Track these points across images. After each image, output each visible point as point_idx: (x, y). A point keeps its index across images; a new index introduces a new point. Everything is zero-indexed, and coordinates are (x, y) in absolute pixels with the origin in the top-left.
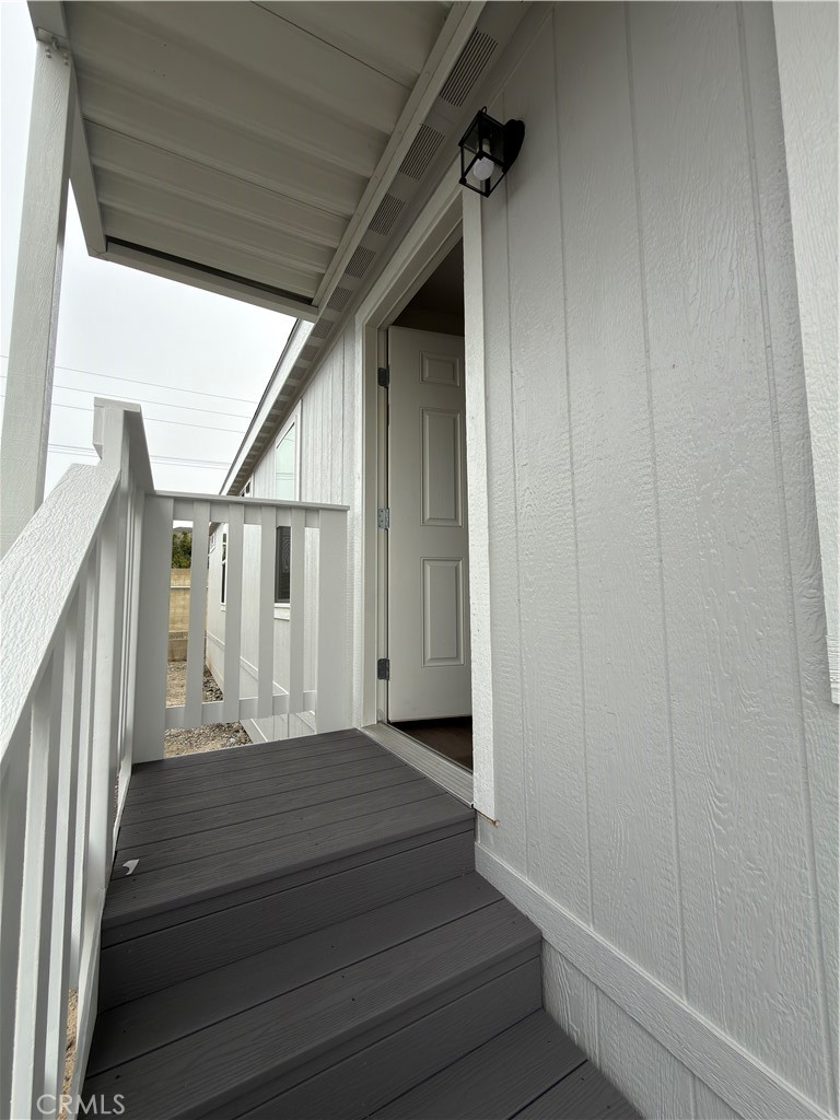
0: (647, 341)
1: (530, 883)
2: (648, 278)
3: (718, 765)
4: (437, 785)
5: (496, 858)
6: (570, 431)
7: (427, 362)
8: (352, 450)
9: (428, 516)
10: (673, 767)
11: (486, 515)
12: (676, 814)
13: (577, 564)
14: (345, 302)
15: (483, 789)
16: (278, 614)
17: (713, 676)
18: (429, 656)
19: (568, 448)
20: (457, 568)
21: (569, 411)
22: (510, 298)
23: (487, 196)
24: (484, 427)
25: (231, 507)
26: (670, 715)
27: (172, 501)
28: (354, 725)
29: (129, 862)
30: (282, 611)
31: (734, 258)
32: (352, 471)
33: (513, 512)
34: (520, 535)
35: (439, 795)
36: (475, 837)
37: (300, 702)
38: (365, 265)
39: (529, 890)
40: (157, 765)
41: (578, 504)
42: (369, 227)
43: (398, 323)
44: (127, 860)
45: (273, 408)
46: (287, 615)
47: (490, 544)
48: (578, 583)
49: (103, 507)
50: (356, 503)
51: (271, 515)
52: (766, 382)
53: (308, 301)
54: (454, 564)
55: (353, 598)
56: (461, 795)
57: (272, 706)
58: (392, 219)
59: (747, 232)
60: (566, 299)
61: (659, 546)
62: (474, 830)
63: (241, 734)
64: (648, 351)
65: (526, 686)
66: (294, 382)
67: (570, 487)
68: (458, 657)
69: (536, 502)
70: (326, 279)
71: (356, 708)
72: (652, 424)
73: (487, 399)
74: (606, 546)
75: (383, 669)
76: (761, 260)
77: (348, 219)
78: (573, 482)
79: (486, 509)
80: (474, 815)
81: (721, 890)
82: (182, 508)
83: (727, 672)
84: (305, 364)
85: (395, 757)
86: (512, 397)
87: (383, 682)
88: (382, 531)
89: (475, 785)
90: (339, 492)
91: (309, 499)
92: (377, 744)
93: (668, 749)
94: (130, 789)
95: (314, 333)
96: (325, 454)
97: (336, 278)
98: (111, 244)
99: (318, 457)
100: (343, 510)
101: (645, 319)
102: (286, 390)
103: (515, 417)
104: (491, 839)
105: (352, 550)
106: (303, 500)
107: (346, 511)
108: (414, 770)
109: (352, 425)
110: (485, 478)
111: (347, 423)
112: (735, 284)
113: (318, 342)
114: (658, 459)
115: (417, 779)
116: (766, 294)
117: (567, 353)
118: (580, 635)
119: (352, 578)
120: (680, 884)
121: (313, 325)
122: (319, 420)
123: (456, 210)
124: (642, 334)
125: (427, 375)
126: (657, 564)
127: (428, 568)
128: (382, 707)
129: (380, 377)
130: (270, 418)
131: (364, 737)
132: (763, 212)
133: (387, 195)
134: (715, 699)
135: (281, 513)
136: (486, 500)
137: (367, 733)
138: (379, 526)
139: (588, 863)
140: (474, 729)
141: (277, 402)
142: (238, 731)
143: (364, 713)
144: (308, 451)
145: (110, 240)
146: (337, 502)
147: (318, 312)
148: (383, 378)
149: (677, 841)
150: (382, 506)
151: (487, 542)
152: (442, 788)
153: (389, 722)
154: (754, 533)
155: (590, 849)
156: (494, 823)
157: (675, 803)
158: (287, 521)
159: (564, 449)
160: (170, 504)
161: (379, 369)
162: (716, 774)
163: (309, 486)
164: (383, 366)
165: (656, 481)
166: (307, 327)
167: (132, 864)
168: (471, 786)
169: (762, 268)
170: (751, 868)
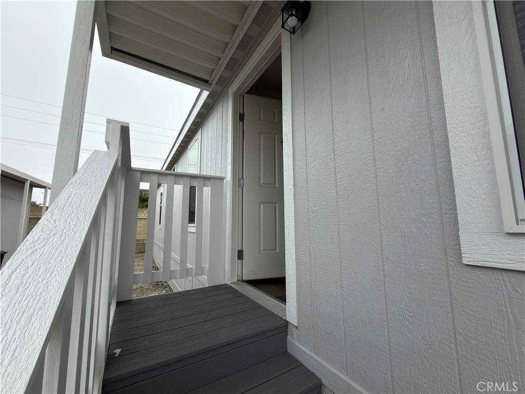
0: (370, 99)
1: (315, 356)
2: (370, 71)
3: (408, 295)
4: (268, 310)
5: (297, 344)
6: (333, 140)
7: (262, 111)
8: (226, 151)
9: (262, 182)
10: (386, 297)
11: (292, 180)
12: (388, 320)
13: (337, 202)
14: (224, 83)
15: (291, 311)
16: (190, 230)
17: (405, 253)
18: (262, 249)
19: (332, 148)
20: (275, 207)
21: (333, 131)
22: (304, 80)
23: (294, 34)
24: (292, 139)
25: (168, 176)
26: (384, 272)
27: (140, 173)
28: (226, 282)
29: (117, 350)
30: (192, 228)
31: (411, 61)
32: (226, 161)
33: (306, 178)
34: (309, 189)
35: (270, 314)
36: (287, 335)
37: (200, 271)
38: (234, 66)
39: (315, 360)
40: (129, 302)
41: (337, 174)
42: (237, 48)
43: (248, 93)
44: (115, 349)
45: (187, 131)
46: (194, 230)
47: (294, 194)
48: (338, 211)
49: (111, 170)
50: (228, 176)
51: (187, 180)
52: (427, 116)
53: (207, 82)
54: (274, 205)
55: (226, 221)
56: (280, 314)
57: (186, 273)
58: (248, 44)
59: (416, 50)
60: (331, 80)
61: (377, 192)
62: (287, 331)
63: (168, 288)
64: (370, 103)
65: (312, 260)
66: (198, 120)
67: (334, 166)
68: (276, 249)
69: (317, 173)
70: (215, 71)
71: (227, 275)
72: (373, 136)
73: (293, 126)
74: (351, 193)
75: (240, 255)
76: (423, 62)
77: (227, 44)
78: (335, 164)
79: (292, 177)
80: (287, 324)
81: (410, 355)
82: (145, 176)
83: (411, 251)
84: (204, 111)
85: (246, 297)
86: (305, 125)
87: (240, 261)
88: (240, 189)
89: (287, 309)
90: (220, 171)
91: (204, 173)
92: (237, 291)
93: (383, 288)
94: (115, 314)
95: (209, 97)
96: (213, 153)
97: (220, 71)
98: (113, 51)
99: (210, 154)
100: (222, 179)
101: (369, 88)
102: (194, 123)
103: (307, 134)
104: (295, 336)
105: (226, 198)
106: (201, 174)
107: (223, 179)
108: (256, 303)
109: (227, 139)
110: (292, 163)
111: (224, 138)
112: (411, 73)
113: (210, 101)
114: (376, 152)
115: (259, 307)
116: (426, 77)
117: (332, 105)
118: (339, 235)
119: (226, 211)
120: (390, 354)
121: (208, 92)
122: (210, 137)
123: (278, 41)
124: (367, 96)
125: (262, 117)
126: (376, 201)
127: (262, 207)
128: (240, 273)
129: (240, 117)
130: (186, 136)
131: (231, 287)
132: (423, 41)
133: (245, 34)
134: (406, 264)
135: (192, 180)
136: (292, 173)
137: (233, 286)
138: (239, 187)
139: (344, 345)
140: (287, 282)
141: (190, 128)
142: (166, 287)
143: (231, 276)
144: (204, 152)
145: (113, 49)
146: (218, 175)
147: (211, 86)
148: (242, 118)
149: (388, 333)
150: (241, 177)
151: (293, 193)
152: (270, 311)
153: (243, 280)
154: (423, 185)
155: (345, 338)
156: (297, 327)
157: (387, 314)
158: (195, 183)
159: (330, 149)
160: (139, 174)
161: (240, 114)
162: (406, 299)
163: (205, 168)
164: (241, 112)
165: (375, 163)
166: (206, 94)
167: (118, 351)
168: (285, 310)
169: (423, 66)
170: (425, 344)
